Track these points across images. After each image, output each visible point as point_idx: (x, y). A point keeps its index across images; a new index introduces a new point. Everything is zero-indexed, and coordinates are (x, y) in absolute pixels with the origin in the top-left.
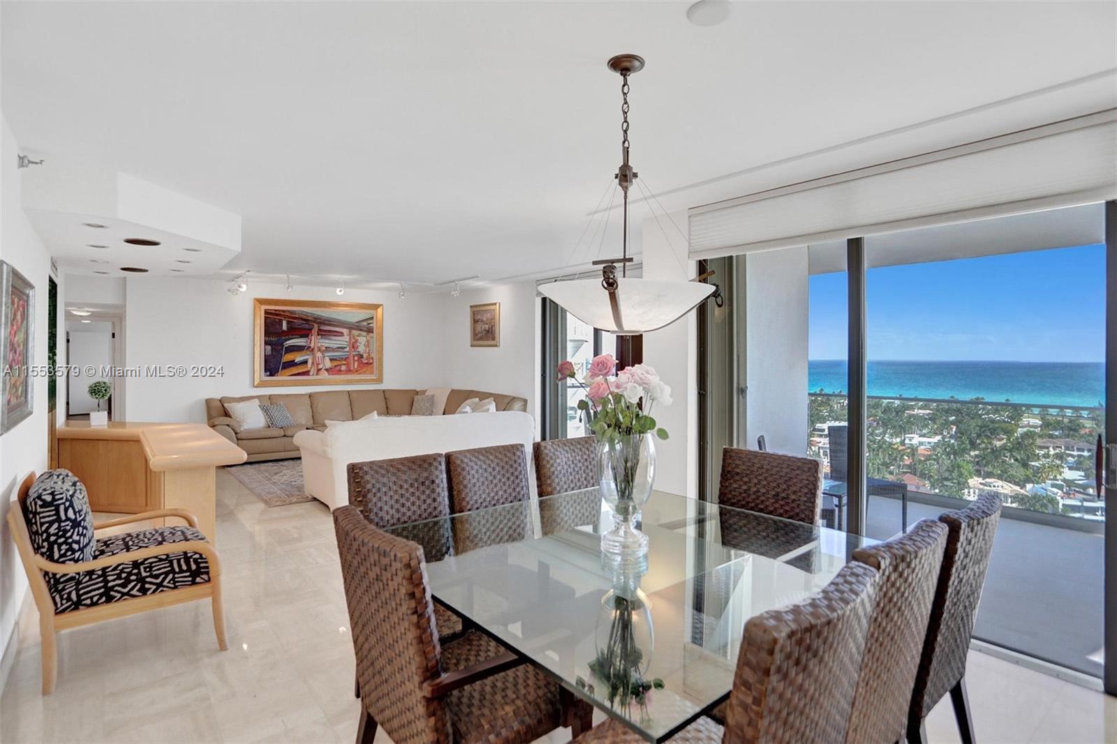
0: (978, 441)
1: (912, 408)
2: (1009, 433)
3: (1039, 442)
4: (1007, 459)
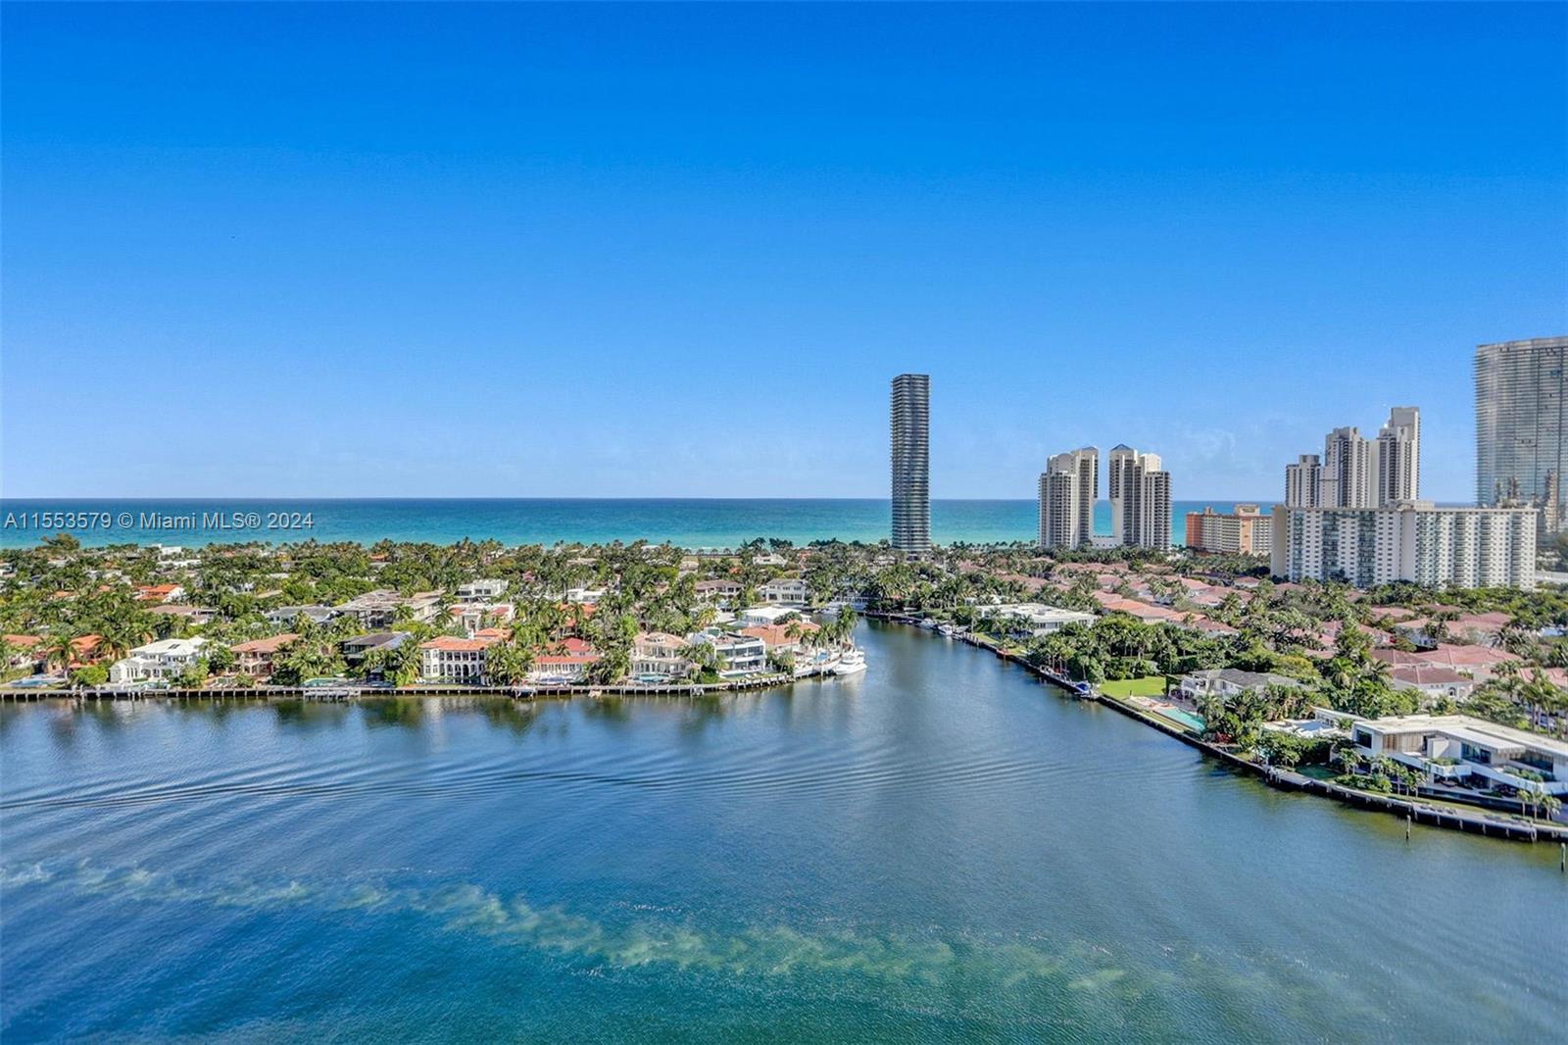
0: (643, 591)
1: (574, 556)
2: (670, 578)
3: (698, 585)
4: (670, 608)
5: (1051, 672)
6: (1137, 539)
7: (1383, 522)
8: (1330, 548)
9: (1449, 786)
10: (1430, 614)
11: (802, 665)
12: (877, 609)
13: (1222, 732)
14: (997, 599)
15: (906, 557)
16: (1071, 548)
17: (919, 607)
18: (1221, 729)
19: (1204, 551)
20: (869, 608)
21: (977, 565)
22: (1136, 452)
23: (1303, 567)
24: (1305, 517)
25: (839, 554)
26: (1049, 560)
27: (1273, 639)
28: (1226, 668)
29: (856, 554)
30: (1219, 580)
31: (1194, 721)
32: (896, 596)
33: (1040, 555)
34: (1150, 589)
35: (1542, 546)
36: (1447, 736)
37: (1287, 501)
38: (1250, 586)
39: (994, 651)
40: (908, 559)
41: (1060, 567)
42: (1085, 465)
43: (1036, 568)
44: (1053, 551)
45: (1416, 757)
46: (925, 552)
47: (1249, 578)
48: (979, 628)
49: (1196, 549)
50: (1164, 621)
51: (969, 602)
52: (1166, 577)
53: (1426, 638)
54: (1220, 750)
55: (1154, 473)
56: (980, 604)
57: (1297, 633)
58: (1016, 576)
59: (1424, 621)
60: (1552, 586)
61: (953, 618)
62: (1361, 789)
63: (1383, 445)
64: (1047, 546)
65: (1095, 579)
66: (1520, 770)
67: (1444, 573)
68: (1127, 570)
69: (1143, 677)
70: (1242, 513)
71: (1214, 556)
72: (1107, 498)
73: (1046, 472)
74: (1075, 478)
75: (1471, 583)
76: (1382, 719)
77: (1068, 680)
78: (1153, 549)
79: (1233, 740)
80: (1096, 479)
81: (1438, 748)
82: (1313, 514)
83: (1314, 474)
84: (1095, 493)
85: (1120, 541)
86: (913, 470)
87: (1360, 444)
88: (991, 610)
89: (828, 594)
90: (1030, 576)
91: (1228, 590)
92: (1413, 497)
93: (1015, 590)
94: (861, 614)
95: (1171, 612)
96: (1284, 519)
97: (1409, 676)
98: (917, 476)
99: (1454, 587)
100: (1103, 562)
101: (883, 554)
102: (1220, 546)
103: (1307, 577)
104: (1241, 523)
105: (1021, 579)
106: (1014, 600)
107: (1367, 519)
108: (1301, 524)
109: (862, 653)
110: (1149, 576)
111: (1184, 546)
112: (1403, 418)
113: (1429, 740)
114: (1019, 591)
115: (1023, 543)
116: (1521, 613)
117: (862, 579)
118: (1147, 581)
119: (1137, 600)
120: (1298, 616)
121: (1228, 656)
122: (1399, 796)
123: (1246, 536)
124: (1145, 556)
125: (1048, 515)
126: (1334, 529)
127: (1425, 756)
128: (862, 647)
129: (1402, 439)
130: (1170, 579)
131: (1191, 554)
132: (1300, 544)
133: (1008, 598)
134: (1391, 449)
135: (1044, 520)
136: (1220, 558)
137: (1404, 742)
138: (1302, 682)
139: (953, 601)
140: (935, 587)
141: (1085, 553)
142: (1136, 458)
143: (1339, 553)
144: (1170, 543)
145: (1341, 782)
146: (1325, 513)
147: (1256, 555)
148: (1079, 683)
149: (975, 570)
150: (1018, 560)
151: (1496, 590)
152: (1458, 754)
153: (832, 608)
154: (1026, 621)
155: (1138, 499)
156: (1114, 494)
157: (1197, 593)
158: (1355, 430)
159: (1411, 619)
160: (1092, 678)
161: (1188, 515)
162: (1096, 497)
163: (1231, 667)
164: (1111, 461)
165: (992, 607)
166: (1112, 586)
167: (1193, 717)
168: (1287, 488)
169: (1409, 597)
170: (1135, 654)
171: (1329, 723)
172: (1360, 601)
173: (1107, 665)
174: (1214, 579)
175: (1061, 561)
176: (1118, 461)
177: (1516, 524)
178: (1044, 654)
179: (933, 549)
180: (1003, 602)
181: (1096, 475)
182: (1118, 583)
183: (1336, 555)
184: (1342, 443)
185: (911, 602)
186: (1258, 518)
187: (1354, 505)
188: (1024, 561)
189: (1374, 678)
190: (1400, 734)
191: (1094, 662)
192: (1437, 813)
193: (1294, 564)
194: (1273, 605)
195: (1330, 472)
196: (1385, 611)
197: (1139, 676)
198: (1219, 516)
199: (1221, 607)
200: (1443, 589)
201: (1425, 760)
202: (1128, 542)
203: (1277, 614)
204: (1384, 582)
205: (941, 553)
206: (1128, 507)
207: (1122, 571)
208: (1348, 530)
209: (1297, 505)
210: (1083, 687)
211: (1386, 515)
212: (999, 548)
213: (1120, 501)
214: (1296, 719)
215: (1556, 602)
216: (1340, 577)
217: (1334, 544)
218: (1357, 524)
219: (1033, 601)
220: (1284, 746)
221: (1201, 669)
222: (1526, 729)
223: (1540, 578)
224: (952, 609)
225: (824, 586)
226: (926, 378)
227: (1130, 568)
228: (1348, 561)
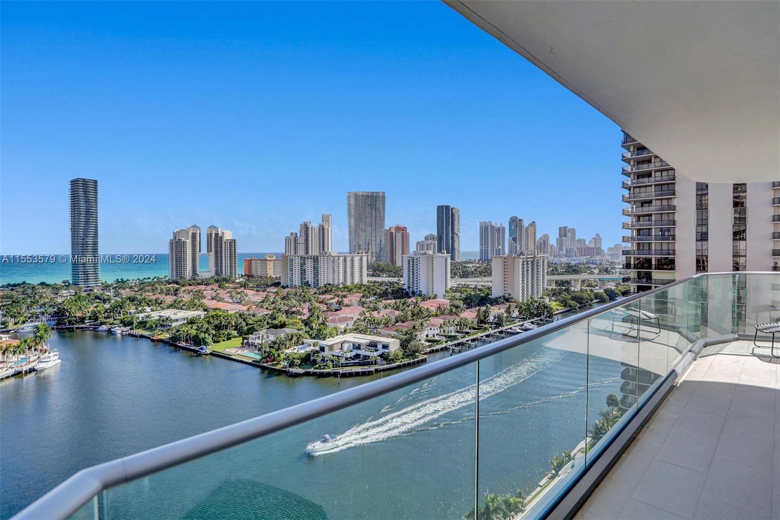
5: (183, 344)
6: (221, 272)
7: (321, 259)
8: (303, 272)
9: (350, 361)
10: (338, 296)
11: (5, 369)
12: (65, 324)
13: (269, 358)
14: (148, 309)
15: (83, 290)
16: (188, 278)
17: (96, 319)
18: (268, 357)
19: (252, 276)
20: (58, 324)
21: (133, 291)
22: (220, 230)
23: (294, 281)
24: (293, 259)
25: (29, 291)
26: (177, 286)
27: (285, 313)
28: (267, 329)
29: (44, 290)
30: (260, 289)
31: (257, 356)
32: (79, 314)
33: (171, 283)
34: (231, 296)
35: (368, 268)
36: (348, 342)
37: (286, 253)
38: (274, 291)
39: (149, 338)
40: (84, 291)
41: (183, 289)
42: (194, 236)
43: (169, 290)
44: (178, 281)
45: (339, 352)
46: (97, 286)
47: (273, 287)
48: (138, 327)
49: (249, 276)
50: (238, 310)
51: (130, 313)
52: (237, 290)
53: (338, 306)
54: (269, 366)
55: (229, 240)
56: (138, 313)
57: (294, 309)
58: (158, 296)
59: (337, 299)
60: (371, 282)
61: (121, 323)
62: (323, 369)
63: (319, 229)
64: (174, 278)
65: (202, 293)
66: (369, 349)
67: (341, 280)
68: (218, 288)
69: (230, 339)
70: (268, 258)
71: (257, 278)
72: (206, 252)
73: (172, 239)
74: (189, 242)
75: (349, 283)
76: (327, 340)
77: (193, 347)
78: (230, 276)
79: (274, 360)
80: (200, 242)
81: (346, 346)
82: (297, 258)
83: (296, 240)
84: (200, 250)
85: (213, 273)
86: (87, 237)
87: (312, 228)
88: (146, 315)
89: (22, 319)
90: (166, 295)
91: (265, 293)
92: (330, 250)
93: (159, 303)
94: (53, 329)
95: (241, 306)
96: (285, 260)
97: (334, 321)
98: (90, 240)
99: (344, 285)
100: (205, 285)
101: (66, 289)
102: (259, 273)
103: (295, 285)
104: (268, 263)
105: (162, 297)
106: (159, 308)
107: (316, 260)
108: (292, 262)
109: (56, 353)
110: (229, 290)
111: (243, 275)
112: (326, 218)
113: (343, 345)
114: (161, 303)
115: (160, 277)
116: (365, 292)
117: (50, 306)
118: (228, 292)
119: (223, 302)
120: (294, 302)
121: (268, 323)
122: (335, 369)
123: (270, 269)
124: (225, 280)
125: (174, 262)
126: (305, 264)
127: (342, 351)
128: (55, 350)
129: (326, 227)
130: (239, 290)
131: (247, 278)
132: (292, 271)
133: (155, 308)
134: (322, 230)
135: (172, 264)
136: (260, 279)
137: (335, 347)
138: (298, 330)
139: (120, 313)
140: (107, 306)
141: (195, 281)
142: (220, 233)
143: (306, 274)
144: (237, 273)
145: (316, 368)
146: (301, 257)
147: (274, 277)
148: (200, 347)
149: (132, 294)
150: (159, 287)
151: (357, 285)
152: (352, 348)
153: (28, 327)
154: (167, 319)
155: (221, 253)
156: (209, 250)
157: (251, 296)
158: (310, 222)
159: (333, 299)
160: (206, 343)
161: (245, 260)
162: (200, 252)
163: (270, 328)
164: (207, 234)
165: (146, 314)
166: (211, 296)
167: (256, 353)
168: (286, 247)
169: (331, 290)
170: (227, 328)
171: (310, 345)
172: (315, 293)
173: (213, 336)
174: (258, 289)
175: (183, 286)
176: (211, 234)
177: (361, 260)
178: (179, 335)
179: (102, 284)
180: (152, 310)
181: (200, 241)
182: (214, 294)
183: (305, 275)
184: (306, 228)
185: (90, 317)
186: (274, 260)
187: (310, 254)
188: (162, 287)
189: (323, 324)
190: (334, 344)
191: (207, 335)
192: (347, 372)
193: (290, 280)
194: (283, 298)
195: (301, 240)
196: (324, 296)
197: (229, 339)
198: (258, 260)
199: (263, 302)
200: (341, 286)
201: (342, 352)
202: (217, 274)
203: (286, 302)
204: (322, 285)
205: (110, 286)
206: (216, 257)
207: (215, 288)
208: (310, 264)
209: (289, 254)
210: (202, 349)
211: (322, 257)
212: (146, 281)
213: (213, 254)
214: (297, 346)
215: (373, 288)
216: (307, 284)
217: (305, 270)
218: (312, 261)
219: (170, 308)
220: (294, 358)
221: (257, 331)
222: (369, 334)
223: (368, 279)
224: (120, 318)
225: (19, 313)
226: (96, 182)
227: (219, 287)
228: (310, 277)
